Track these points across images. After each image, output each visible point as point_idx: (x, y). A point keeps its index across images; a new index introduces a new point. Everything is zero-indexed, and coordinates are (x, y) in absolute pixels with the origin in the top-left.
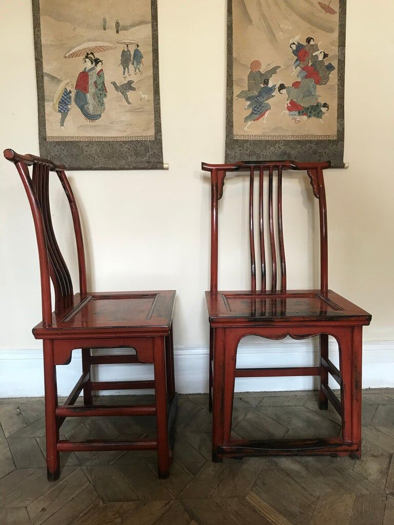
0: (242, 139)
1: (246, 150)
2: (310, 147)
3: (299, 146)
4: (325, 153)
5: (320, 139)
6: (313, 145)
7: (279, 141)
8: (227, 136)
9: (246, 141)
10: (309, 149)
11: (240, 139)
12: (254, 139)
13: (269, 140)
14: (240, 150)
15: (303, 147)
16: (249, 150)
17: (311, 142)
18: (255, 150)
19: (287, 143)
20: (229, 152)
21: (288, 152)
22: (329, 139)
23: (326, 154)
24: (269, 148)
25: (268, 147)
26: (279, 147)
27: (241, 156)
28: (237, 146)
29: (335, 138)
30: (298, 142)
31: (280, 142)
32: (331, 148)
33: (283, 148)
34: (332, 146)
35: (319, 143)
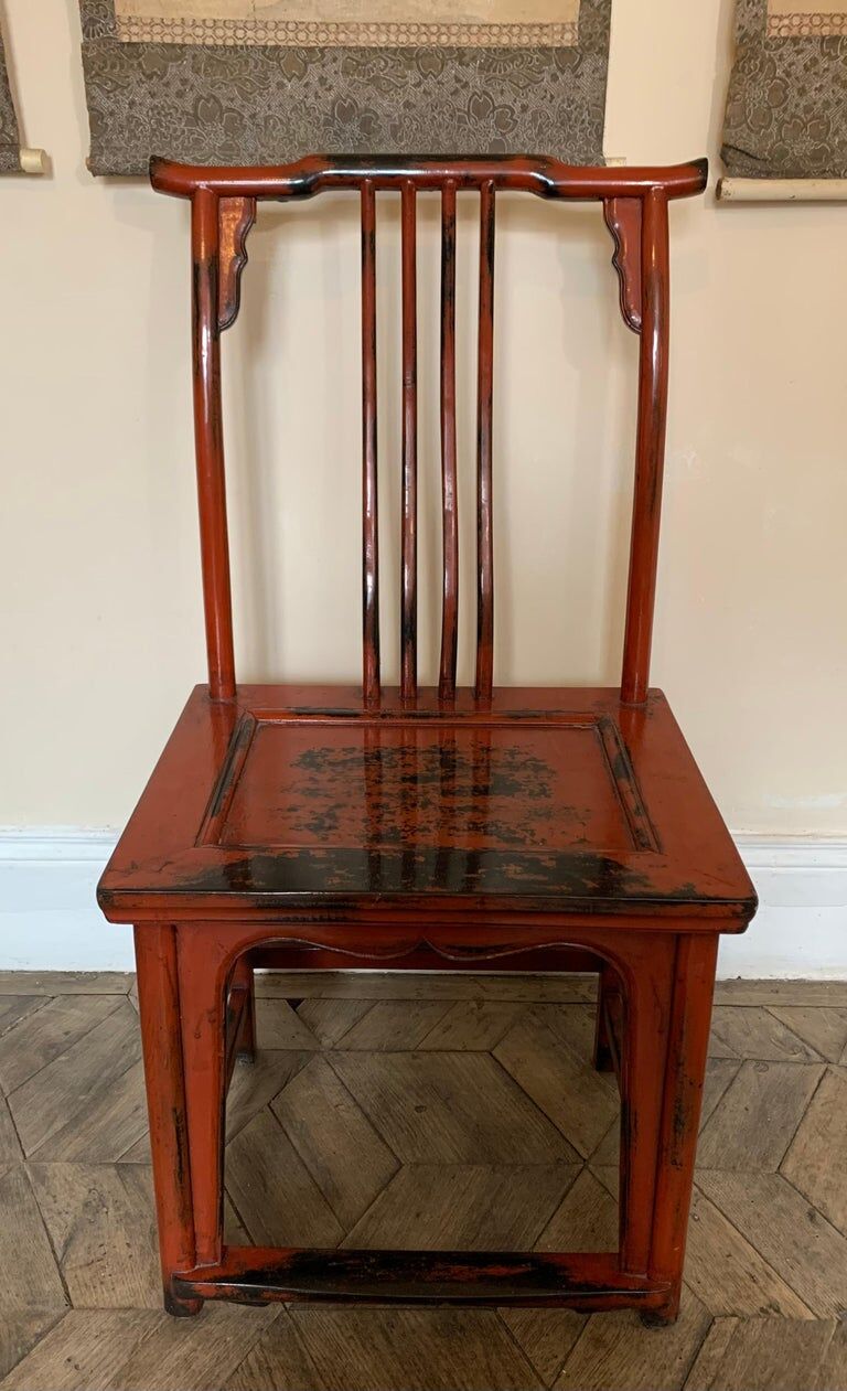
0: (157, 39)
1: (180, 95)
2: (458, 80)
3: (412, 76)
4: (524, 108)
5: (505, 40)
6: (471, 73)
7: (322, 50)
8: (89, 26)
9: (175, 51)
10: (455, 92)
11: (147, 38)
12: (209, 42)
13: (277, 48)
14: (153, 95)
15: (430, 83)
16: (190, 96)
17: (460, 54)
18: (217, 93)
19: (360, 60)
20: (106, 104)
21: (362, 105)
22: (545, 40)
23: (528, 116)
24: (281, 86)
25: (274, 78)
26: (322, 80)
27: (159, 122)
28: (135, 76)
29: (569, 39)
30: (408, 55)
31: (329, 56)
32: (553, 88)
33: (341, 84)
34: (554, 78)
35: (496, 59)
